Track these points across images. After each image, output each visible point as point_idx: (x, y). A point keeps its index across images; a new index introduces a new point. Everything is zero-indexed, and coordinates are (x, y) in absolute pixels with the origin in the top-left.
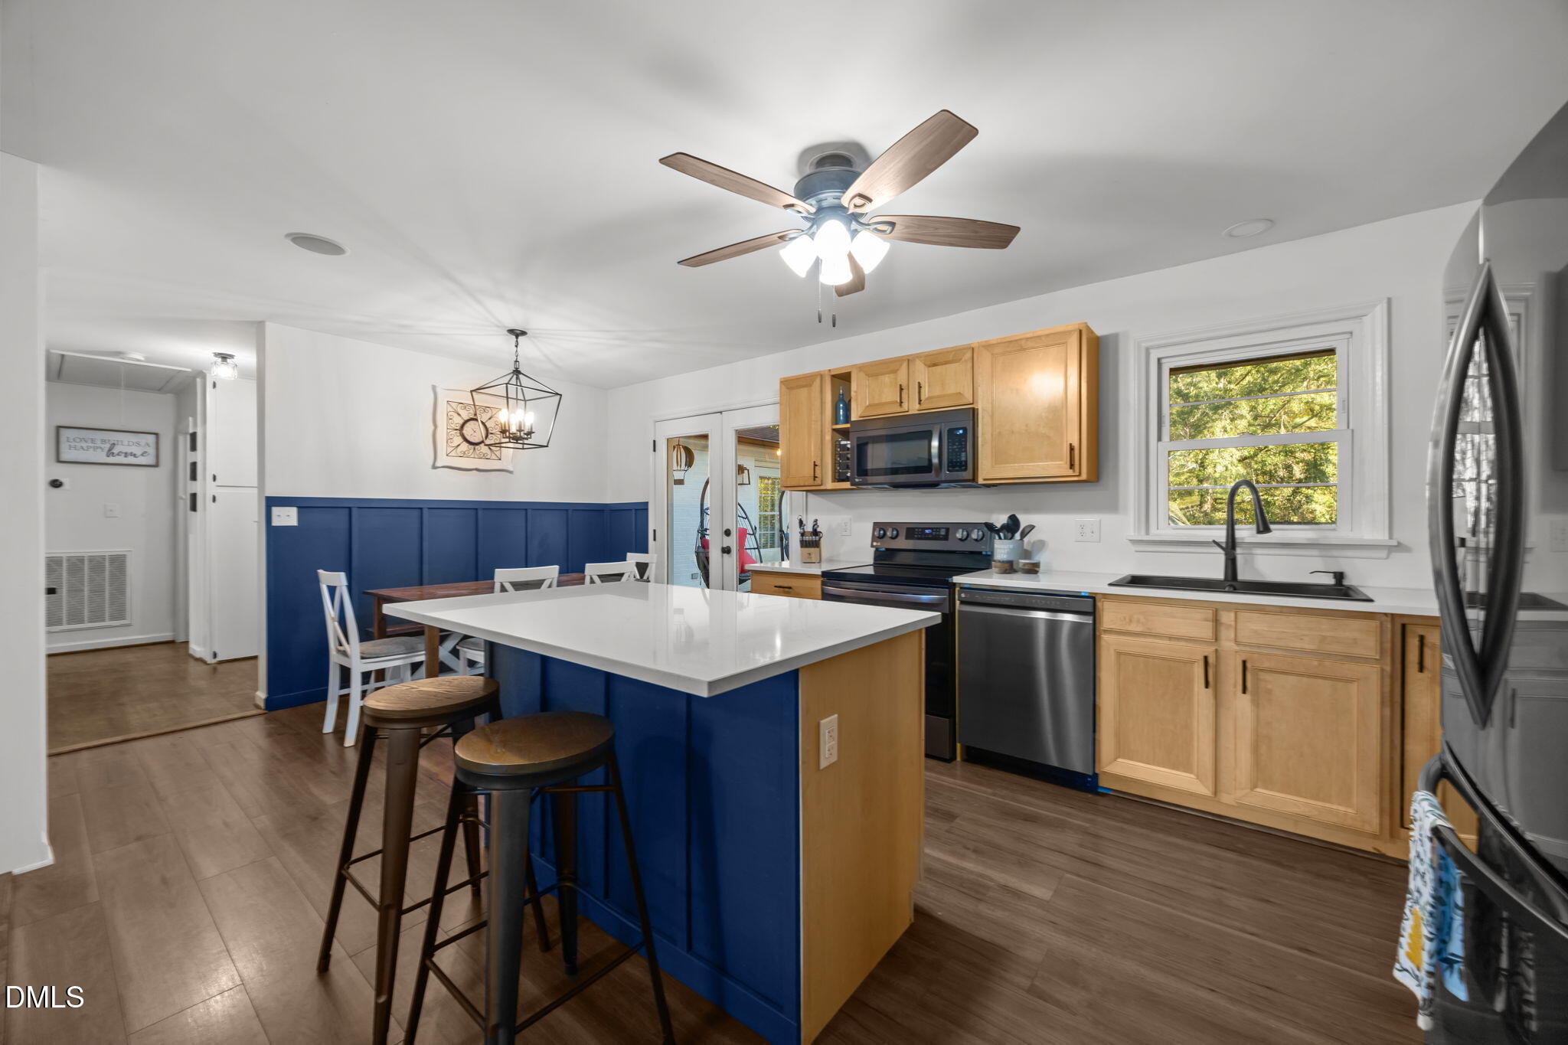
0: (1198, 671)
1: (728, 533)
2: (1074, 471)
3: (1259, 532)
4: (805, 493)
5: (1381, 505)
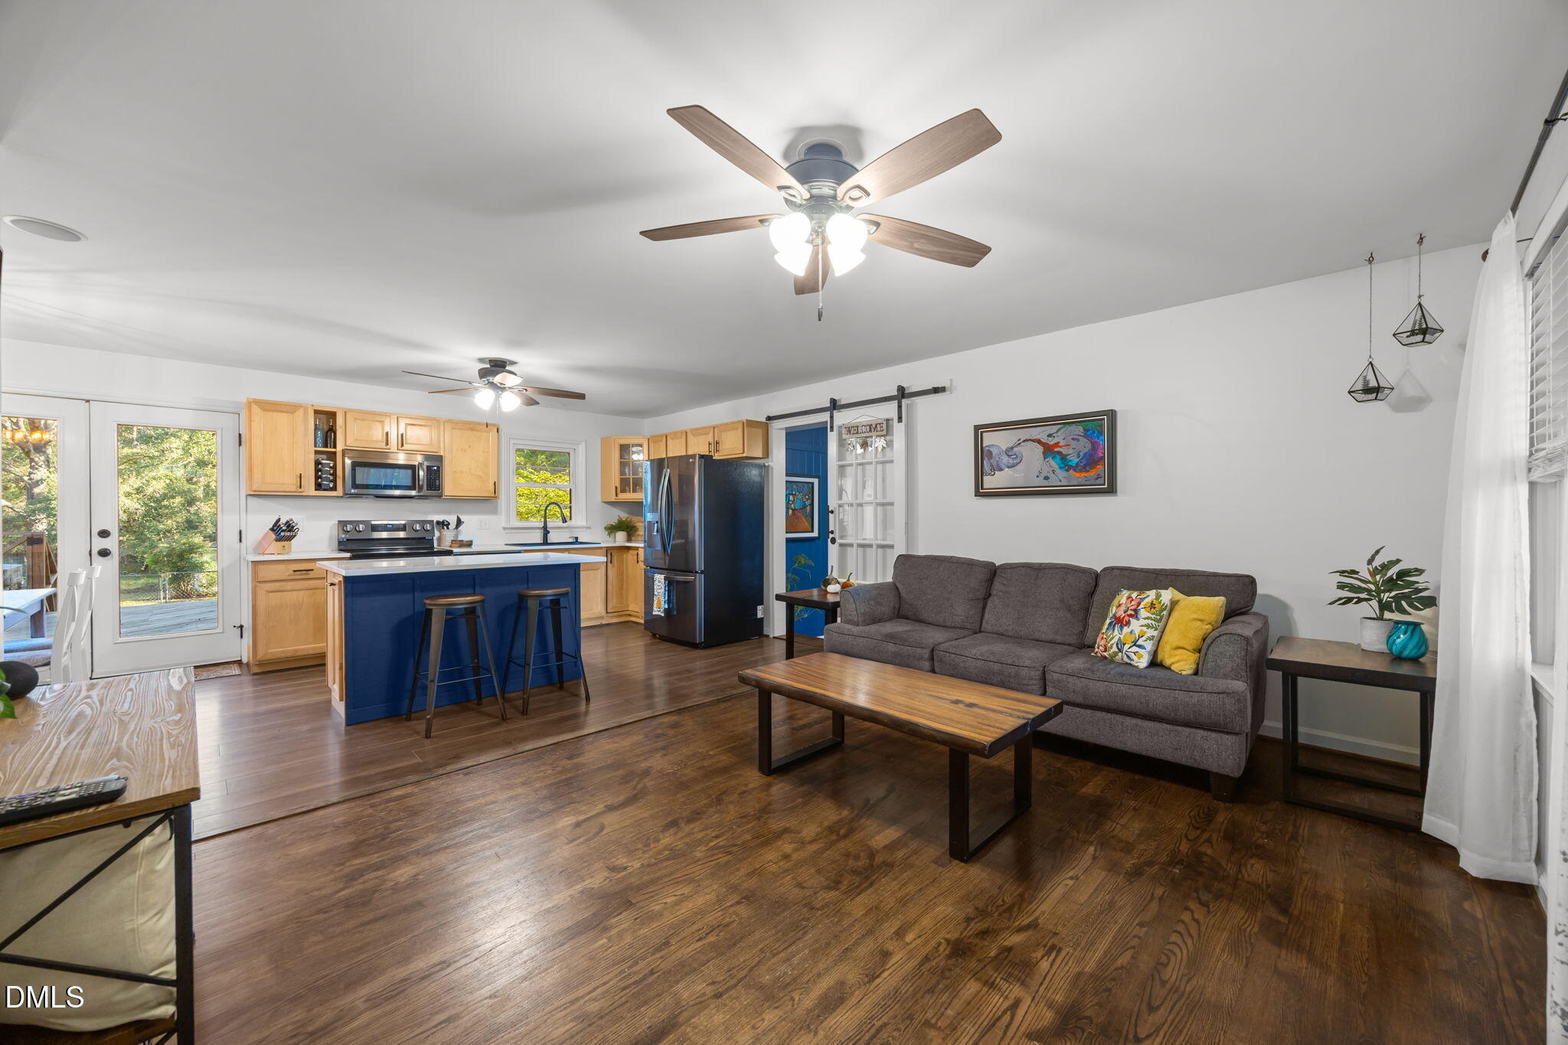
1: (104, 534)
2: (490, 494)
3: (561, 522)
5: (584, 513)
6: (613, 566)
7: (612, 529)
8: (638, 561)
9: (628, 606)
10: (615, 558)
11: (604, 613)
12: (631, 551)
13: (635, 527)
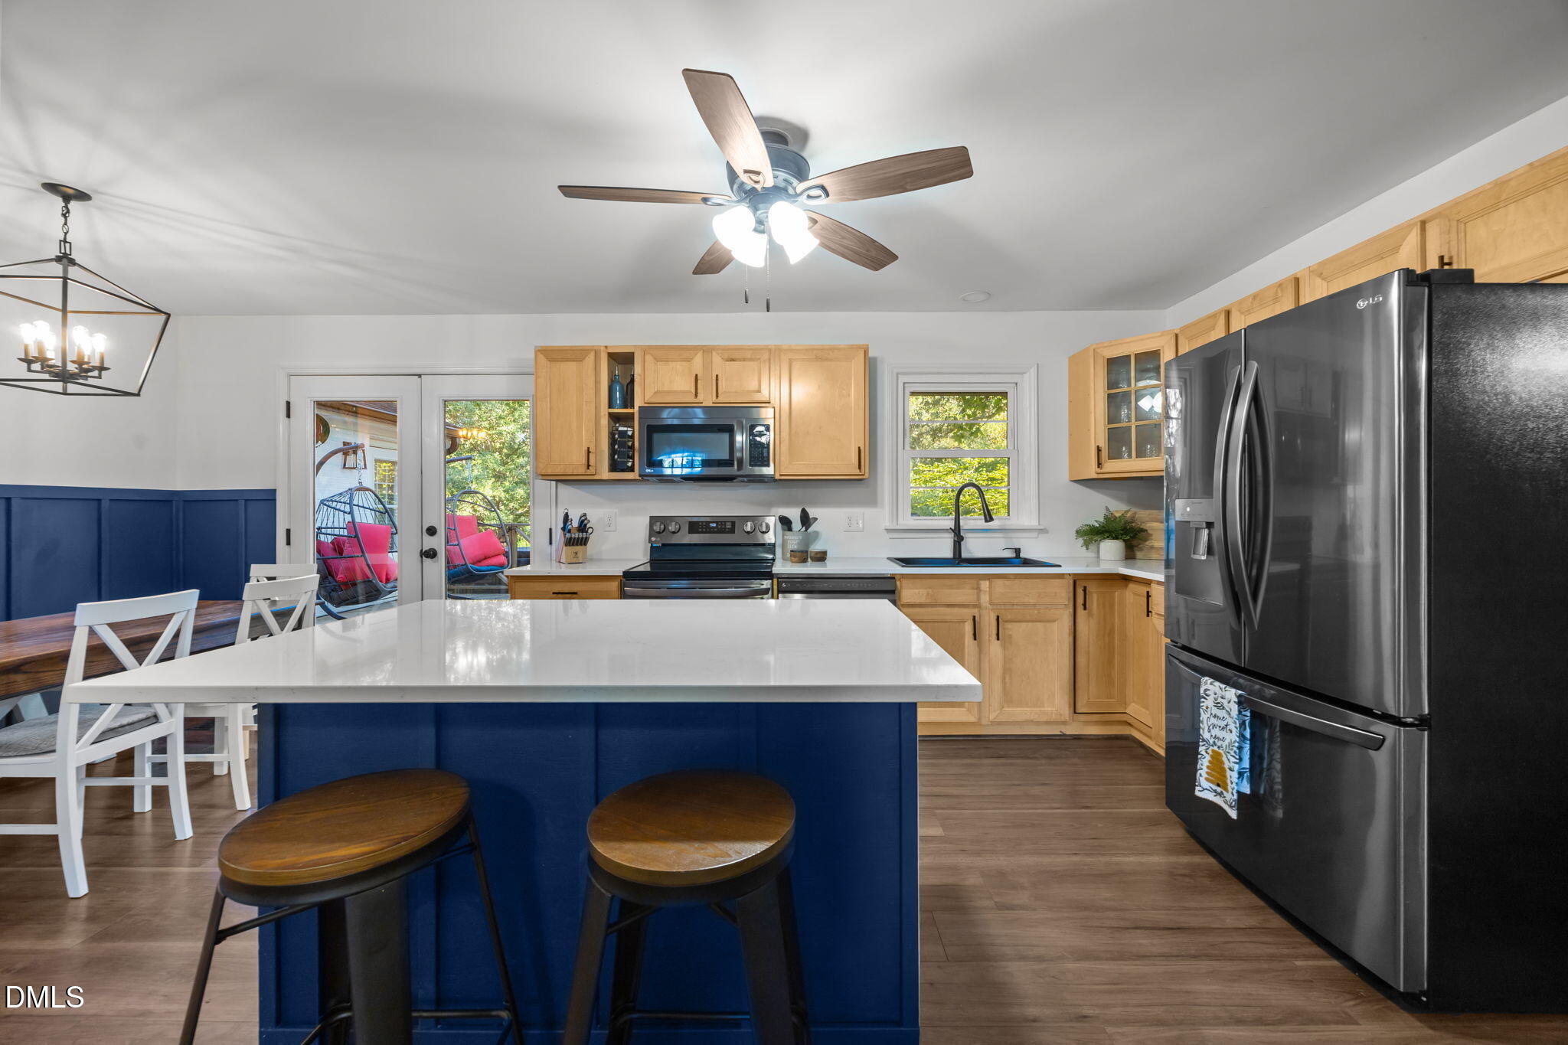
0: (968, 628)
1: (432, 531)
2: (861, 471)
3: (986, 521)
4: (554, 482)
5: (1034, 502)
6: (1090, 615)
7: (1094, 534)
8: (1148, 612)
9: (1125, 704)
10: (1094, 600)
11: (1066, 712)
12: (1131, 586)
13: (1143, 530)
